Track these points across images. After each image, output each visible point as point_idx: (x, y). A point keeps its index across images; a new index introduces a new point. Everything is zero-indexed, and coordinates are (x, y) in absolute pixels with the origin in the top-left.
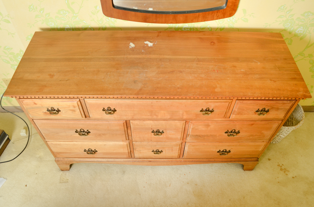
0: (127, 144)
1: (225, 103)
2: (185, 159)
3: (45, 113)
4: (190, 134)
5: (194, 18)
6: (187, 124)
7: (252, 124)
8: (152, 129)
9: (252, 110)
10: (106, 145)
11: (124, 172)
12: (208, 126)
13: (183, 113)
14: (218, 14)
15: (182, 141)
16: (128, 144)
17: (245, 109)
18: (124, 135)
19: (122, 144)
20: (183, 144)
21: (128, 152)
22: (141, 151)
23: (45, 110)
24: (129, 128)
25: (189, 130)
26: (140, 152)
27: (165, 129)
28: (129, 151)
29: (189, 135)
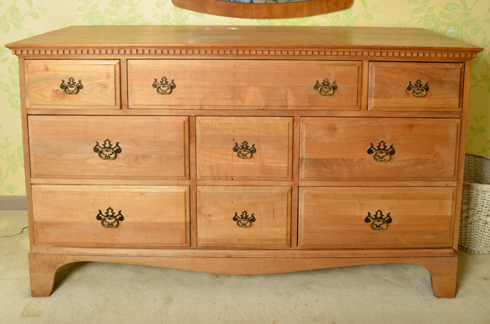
0: (185, 192)
1: (352, 67)
2: (302, 251)
3: (56, 92)
4: (304, 157)
5: (296, 10)
6: (296, 126)
7: (411, 126)
8: (235, 141)
9: (401, 86)
10: (144, 193)
11: (170, 300)
12: (333, 129)
13: (286, 92)
14: (328, 3)
15: (289, 183)
16: (188, 192)
17: (388, 82)
18: (183, 159)
19: (176, 191)
20: (295, 192)
21: (186, 222)
22: (212, 218)
23: (57, 87)
24: (193, 139)
25: (302, 142)
26: (210, 221)
27: (258, 141)
28: (188, 220)
29: (302, 158)
